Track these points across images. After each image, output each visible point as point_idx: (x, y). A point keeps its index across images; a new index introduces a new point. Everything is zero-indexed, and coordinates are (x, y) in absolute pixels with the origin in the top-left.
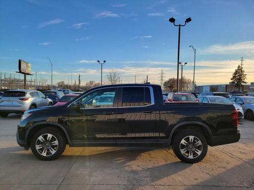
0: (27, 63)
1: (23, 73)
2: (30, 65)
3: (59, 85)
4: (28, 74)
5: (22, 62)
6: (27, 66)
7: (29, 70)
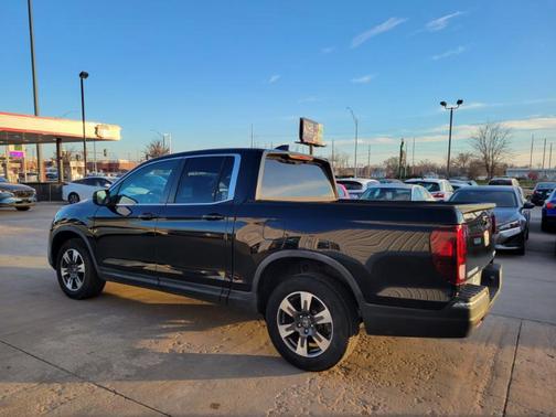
0: (315, 124)
1: (307, 144)
2: (320, 126)
3: (389, 167)
4: (316, 145)
5: (305, 122)
6: (316, 130)
7: (319, 138)
